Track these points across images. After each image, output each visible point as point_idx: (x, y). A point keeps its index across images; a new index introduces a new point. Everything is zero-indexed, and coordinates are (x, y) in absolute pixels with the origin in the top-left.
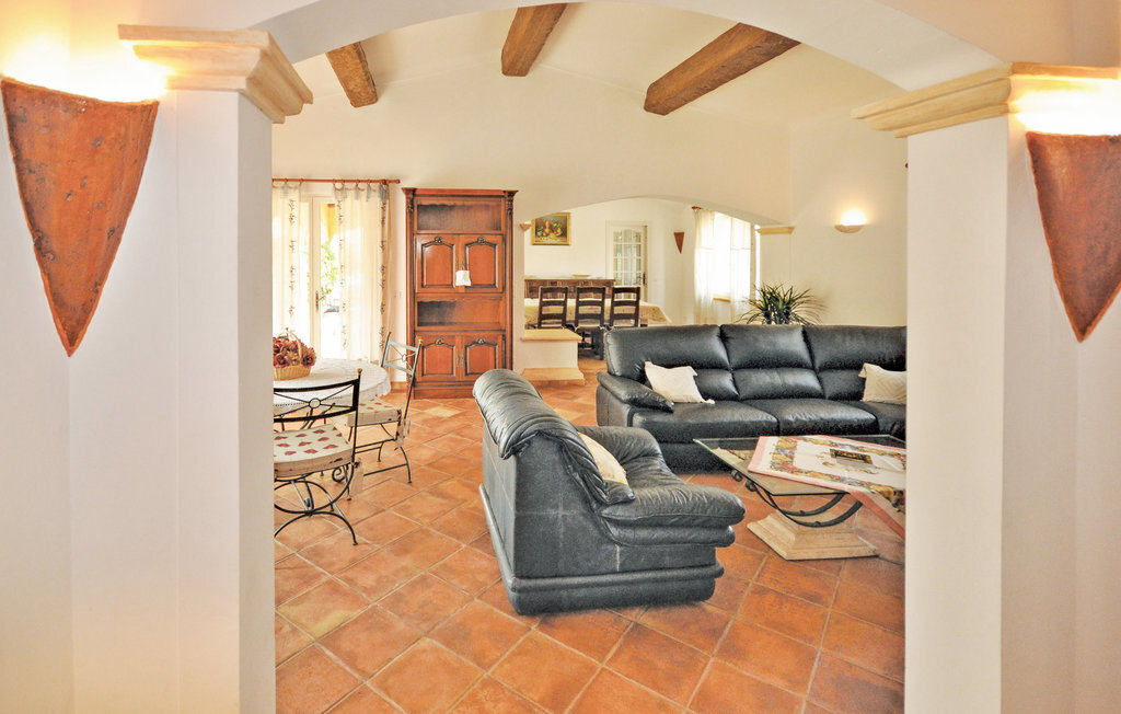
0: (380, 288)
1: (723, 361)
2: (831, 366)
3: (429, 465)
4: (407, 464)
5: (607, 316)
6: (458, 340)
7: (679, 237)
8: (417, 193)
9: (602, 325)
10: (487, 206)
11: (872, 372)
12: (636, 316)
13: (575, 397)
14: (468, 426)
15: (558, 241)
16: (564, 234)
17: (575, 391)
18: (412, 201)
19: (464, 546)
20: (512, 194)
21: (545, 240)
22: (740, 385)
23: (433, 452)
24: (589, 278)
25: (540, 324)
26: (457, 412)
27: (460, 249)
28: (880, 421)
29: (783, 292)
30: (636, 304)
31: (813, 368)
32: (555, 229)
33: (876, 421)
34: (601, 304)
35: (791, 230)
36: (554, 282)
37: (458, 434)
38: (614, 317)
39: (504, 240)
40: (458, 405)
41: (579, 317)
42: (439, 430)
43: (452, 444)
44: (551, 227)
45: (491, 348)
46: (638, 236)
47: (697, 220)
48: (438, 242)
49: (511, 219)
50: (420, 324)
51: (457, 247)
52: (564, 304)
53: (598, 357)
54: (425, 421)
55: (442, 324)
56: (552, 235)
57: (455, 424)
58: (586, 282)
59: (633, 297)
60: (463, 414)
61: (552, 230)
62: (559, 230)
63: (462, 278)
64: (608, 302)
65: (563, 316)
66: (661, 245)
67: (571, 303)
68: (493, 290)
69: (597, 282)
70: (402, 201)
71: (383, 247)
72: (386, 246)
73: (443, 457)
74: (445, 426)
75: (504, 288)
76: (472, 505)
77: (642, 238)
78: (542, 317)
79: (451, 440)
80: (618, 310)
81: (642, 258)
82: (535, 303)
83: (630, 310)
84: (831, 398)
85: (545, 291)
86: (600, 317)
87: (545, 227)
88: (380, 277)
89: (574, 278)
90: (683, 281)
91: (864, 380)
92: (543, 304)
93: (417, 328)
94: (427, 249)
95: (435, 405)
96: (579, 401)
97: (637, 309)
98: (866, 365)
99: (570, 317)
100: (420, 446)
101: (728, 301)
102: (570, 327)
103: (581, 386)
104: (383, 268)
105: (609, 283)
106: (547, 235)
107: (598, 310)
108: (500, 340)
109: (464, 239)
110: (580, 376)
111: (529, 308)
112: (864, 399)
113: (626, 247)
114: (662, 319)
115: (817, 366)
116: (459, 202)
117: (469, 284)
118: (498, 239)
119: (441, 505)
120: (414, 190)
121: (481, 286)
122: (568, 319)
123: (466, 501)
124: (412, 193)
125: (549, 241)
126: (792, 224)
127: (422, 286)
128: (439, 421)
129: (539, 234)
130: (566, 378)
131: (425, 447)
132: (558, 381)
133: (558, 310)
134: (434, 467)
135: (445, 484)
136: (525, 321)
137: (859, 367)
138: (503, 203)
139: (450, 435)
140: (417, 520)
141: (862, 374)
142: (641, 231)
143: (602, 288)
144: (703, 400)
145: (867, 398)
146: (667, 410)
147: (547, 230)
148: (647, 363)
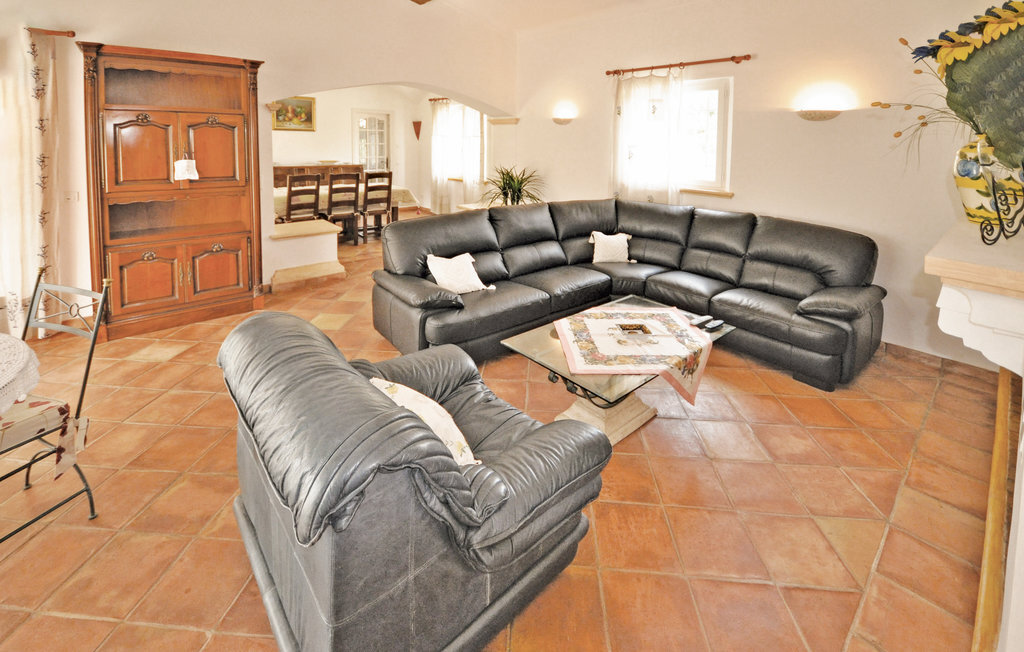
0: (38, 189)
1: (495, 244)
2: (569, 237)
3: (137, 462)
4: (87, 490)
5: (361, 202)
6: (181, 252)
7: (417, 126)
8: (103, 50)
9: (356, 211)
10: (218, 79)
11: (598, 237)
12: (388, 200)
13: (338, 295)
14: (203, 368)
15: (303, 126)
16: (309, 119)
17: (337, 287)
18: (95, 61)
19: (209, 634)
20: (255, 65)
21: (287, 125)
22: (509, 263)
23: (143, 432)
24: (336, 164)
25: (289, 215)
26: (183, 348)
27: (180, 131)
28: (614, 280)
29: (517, 173)
30: (388, 188)
31: (558, 240)
32: (300, 114)
33: (611, 280)
34: (356, 190)
35: (517, 120)
36: (301, 169)
37: (187, 386)
38: (368, 202)
39: (246, 122)
40: (184, 336)
41: (333, 205)
42: (153, 388)
43: (176, 407)
44: (294, 111)
45: (232, 256)
46: (381, 124)
47: (434, 111)
48: (141, 121)
49: (256, 95)
50: (113, 236)
51: (175, 128)
52: (316, 192)
53: (352, 242)
54: (128, 377)
55: (152, 231)
56: (295, 120)
57: (180, 370)
58: (336, 168)
59: (385, 182)
60: (192, 350)
61: (296, 114)
62: (303, 115)
63: (184, 170)
64: (362, 188)
65: (314, 206)
66: (401, 133)
67: (324, 190)
68: (233, 183)
69: (346, 167)
70: (78, 61)
71: (42, 128)
72: (49, 126)
73: (161, 439)
74: (162, 379)
75: (248, 181)
76: (220, 523)
77: (385, 125)
78: (291, 208)
79: (175, 400)
80: (372, 195)
81: (385, 143)
82: (283, 192)
83: (382, 194)
84: (571, 265)
85: (294, 180)
86: (354, 203)
87: (287, 111)
88: (37, 171)
89: (320, 164)
90: (421, 163)
91: (593, 245)
92: (291, 194)
93: (109, 242)
94: (126, 132)
95: (144, 345)
96: (343, 298)
97: (389, 194)
98: (594, 233)
99: (323, 205)
100: (118, 428)
101: (461, 181)
102: (323, 216)
103: (342, 280)
104: (44, 160)
105: (359, 168)
106: (290, 120)
107: (351, 196)
108: (244, 243)
109: (184, 119)
110: (341, 269)
111: (277, 200)
112: (594, 261)
113: (371, 134)
114: (412, 201)
115: (560, 237)
116: (174, 68)
117: (195, 176)
118: (238, 120)
119: (160, 546)
120: (100, 46)
121: (213, 178)
122: (320, 208)
123: (208, 518)
124: (94, 51)
125: (293, 126)
126: (518, 117)
127: (117, 182)
128: (155, 369)
129: (281, 118)
130: (326, 274)
131: (130, 427)
132: (316, 279)
133: (309, 199)
134: (144, 466)
135: (165, 496)
136: (274, 216)
137: (588, 235)
138: (244, 76)
139: (173, 392)
140: (106, 611)
141: (591, 240)
142: (384, 119)
143: (354, 173)
144: (485, 287)
145: (596, 260)
146: (459, 307)
147: (290, 115)
148: (429, 256)
